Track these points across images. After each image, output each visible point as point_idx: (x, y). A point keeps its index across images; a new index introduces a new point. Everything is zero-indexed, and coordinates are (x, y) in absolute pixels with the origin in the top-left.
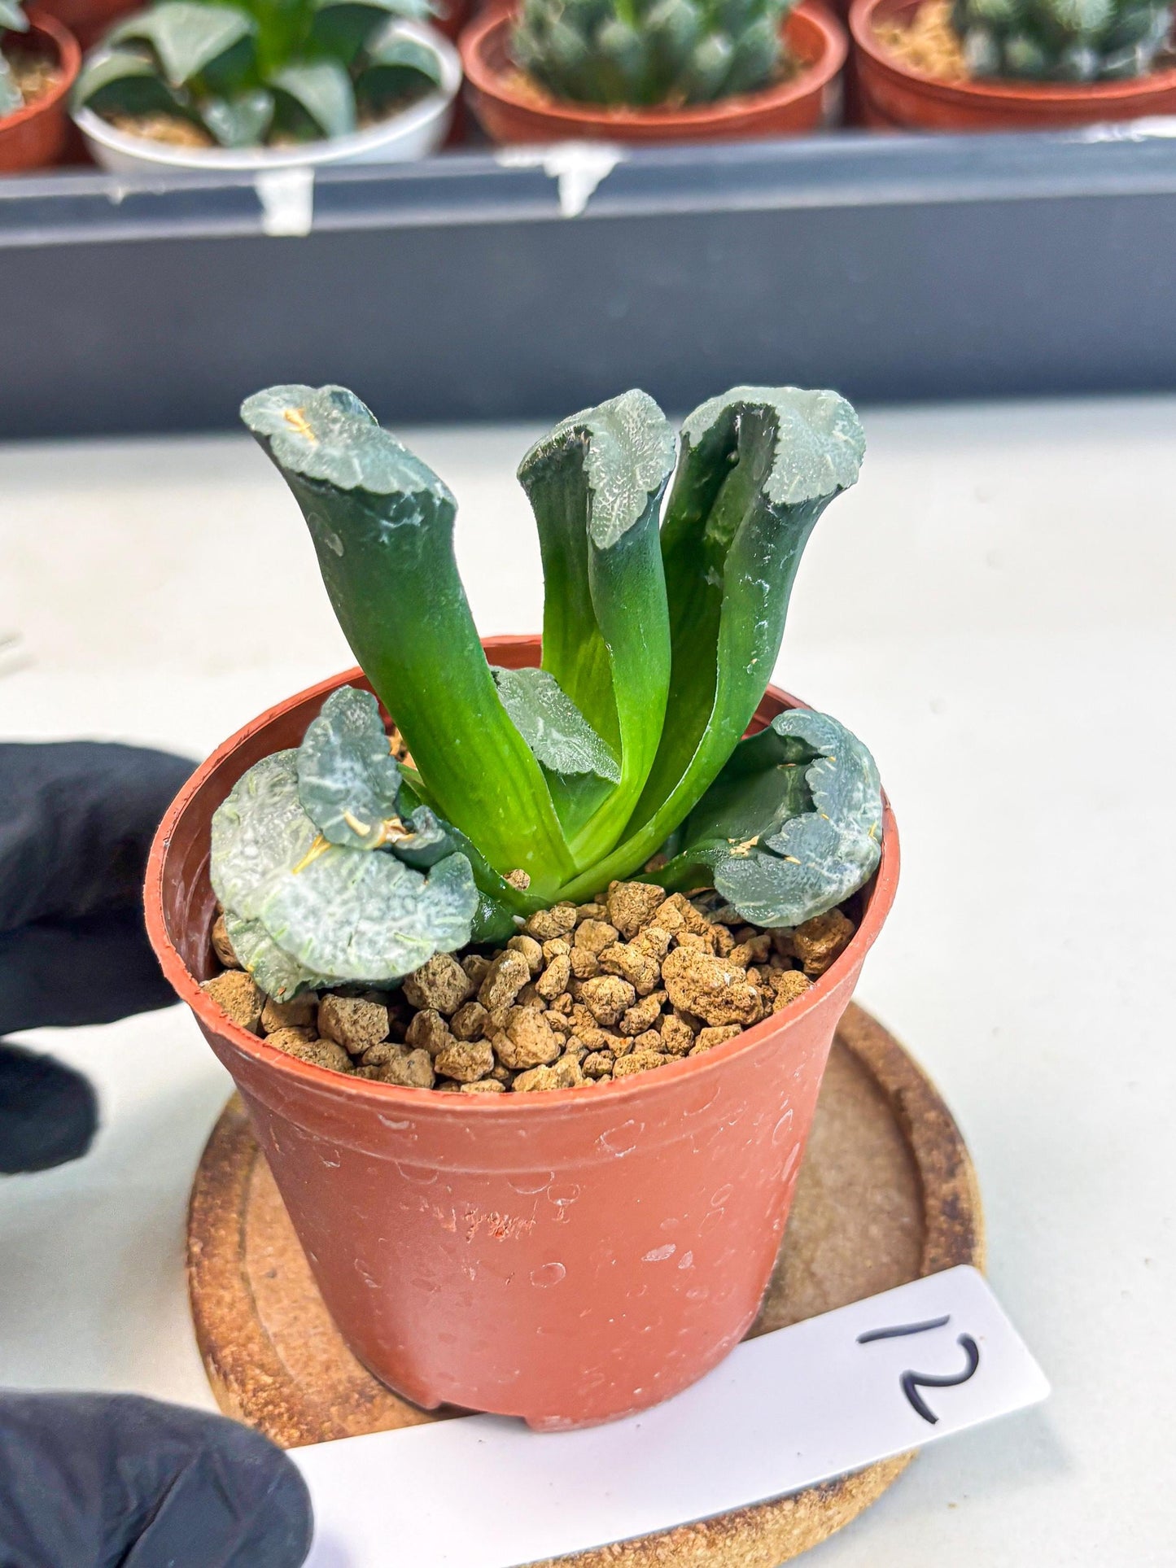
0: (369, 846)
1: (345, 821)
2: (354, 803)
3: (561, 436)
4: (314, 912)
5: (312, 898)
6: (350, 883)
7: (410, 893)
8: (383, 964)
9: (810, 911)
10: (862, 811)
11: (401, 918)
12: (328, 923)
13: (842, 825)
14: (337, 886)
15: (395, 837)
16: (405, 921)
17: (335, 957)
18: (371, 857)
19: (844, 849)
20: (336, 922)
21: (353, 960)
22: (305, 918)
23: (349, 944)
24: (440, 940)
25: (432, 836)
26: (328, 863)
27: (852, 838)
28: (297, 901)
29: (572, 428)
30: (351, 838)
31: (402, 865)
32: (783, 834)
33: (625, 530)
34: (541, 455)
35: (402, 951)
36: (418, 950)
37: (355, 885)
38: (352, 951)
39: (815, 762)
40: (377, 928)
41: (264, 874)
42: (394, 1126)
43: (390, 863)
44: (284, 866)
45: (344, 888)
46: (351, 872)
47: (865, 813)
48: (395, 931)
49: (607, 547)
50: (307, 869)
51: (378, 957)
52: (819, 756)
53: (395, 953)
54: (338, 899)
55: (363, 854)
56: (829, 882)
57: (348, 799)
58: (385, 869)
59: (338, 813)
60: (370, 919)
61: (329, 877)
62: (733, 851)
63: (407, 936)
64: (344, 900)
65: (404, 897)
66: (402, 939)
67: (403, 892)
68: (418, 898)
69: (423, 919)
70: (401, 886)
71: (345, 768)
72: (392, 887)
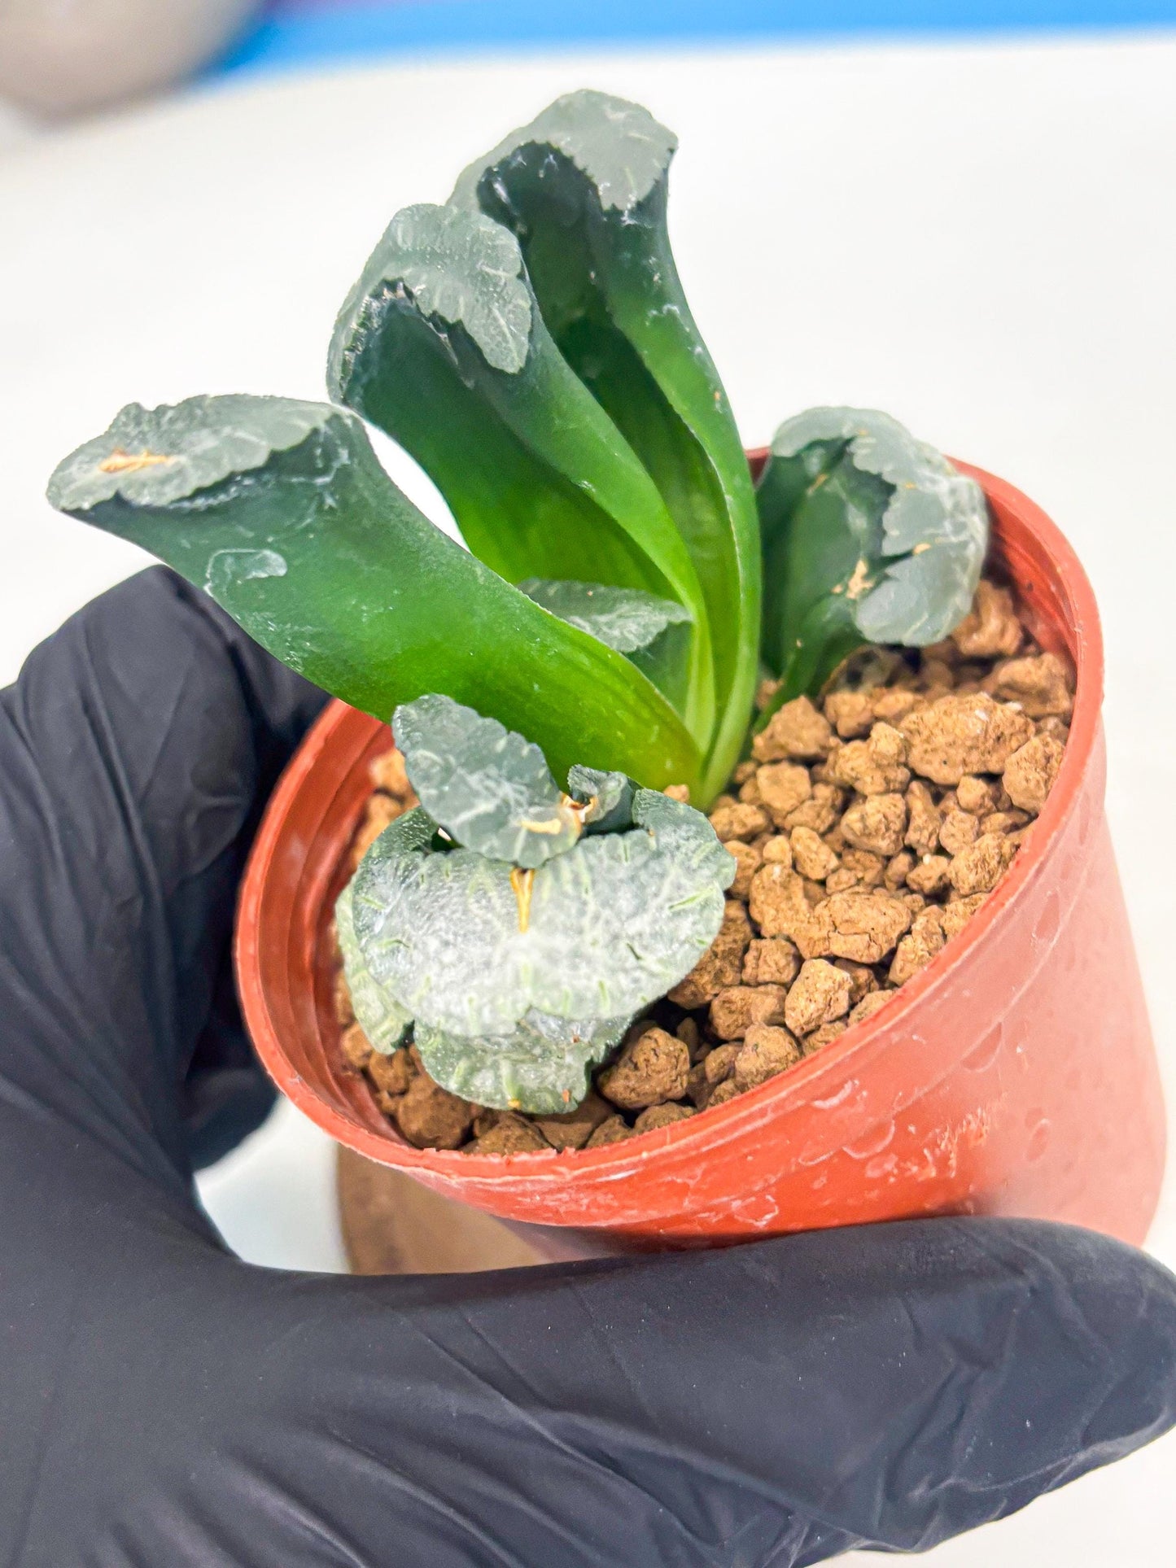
0: (572, 840)
1: (531, 834)
2: (520, 810)
3: (363, 315)
4: (576, 954)
5: (562, 943)
6: (584, 895)
7: (646, 856)
8: (687, 946)
11: (660, 888)
12: (599, 953)
13: (927, 484)
14: (574, 908)
15: (582, 814)
16: (666, 890)
17: (636, 981)
18: (579, 853)
19: (948, 505)
20: (607, 946)
21: (657, 968)
22: (575, 967)
23: (638, 958)
24: (717, 874)
25: (616, 783)
26: (546, 893)
27: (945, 489)
28: (552, 957)
29: (367, 298)
30: (550, 845)
31: (614, 837)
32: (889, 535)
33: (528, 330)
34: (351, 357)
35: (691, 919)
36: (705, 905)
37: (591, 893)
38: (650, 961)
39: (852, 448)
40: (647, 917)
41: (487, 965)
42: (834, 1101)
43: (602, 844)
44: (504, 939)
45: (583, 905)
46: (576, 882)
48: (667, 905)
49: (522, 365)
50: (532, 917)
51: (676, 946)
52: (848, 442)
53: (685, 927)
54: (586, 922)
55: (569, 855)
56: (964, 545)
57: (512, 810)
58: (602, 852)
59: (517, 830)
60: (634, 915)
61: (559, 906)
62: (851, 595)
63: (684, 900)
64: (592, 918)
65: (645, 865)
66: (682, 907)
67: (640, 860)
68: (658, 855)
69: (680, 871)
70: (633, 857)
71: (481, 781)
72: (626, 864)
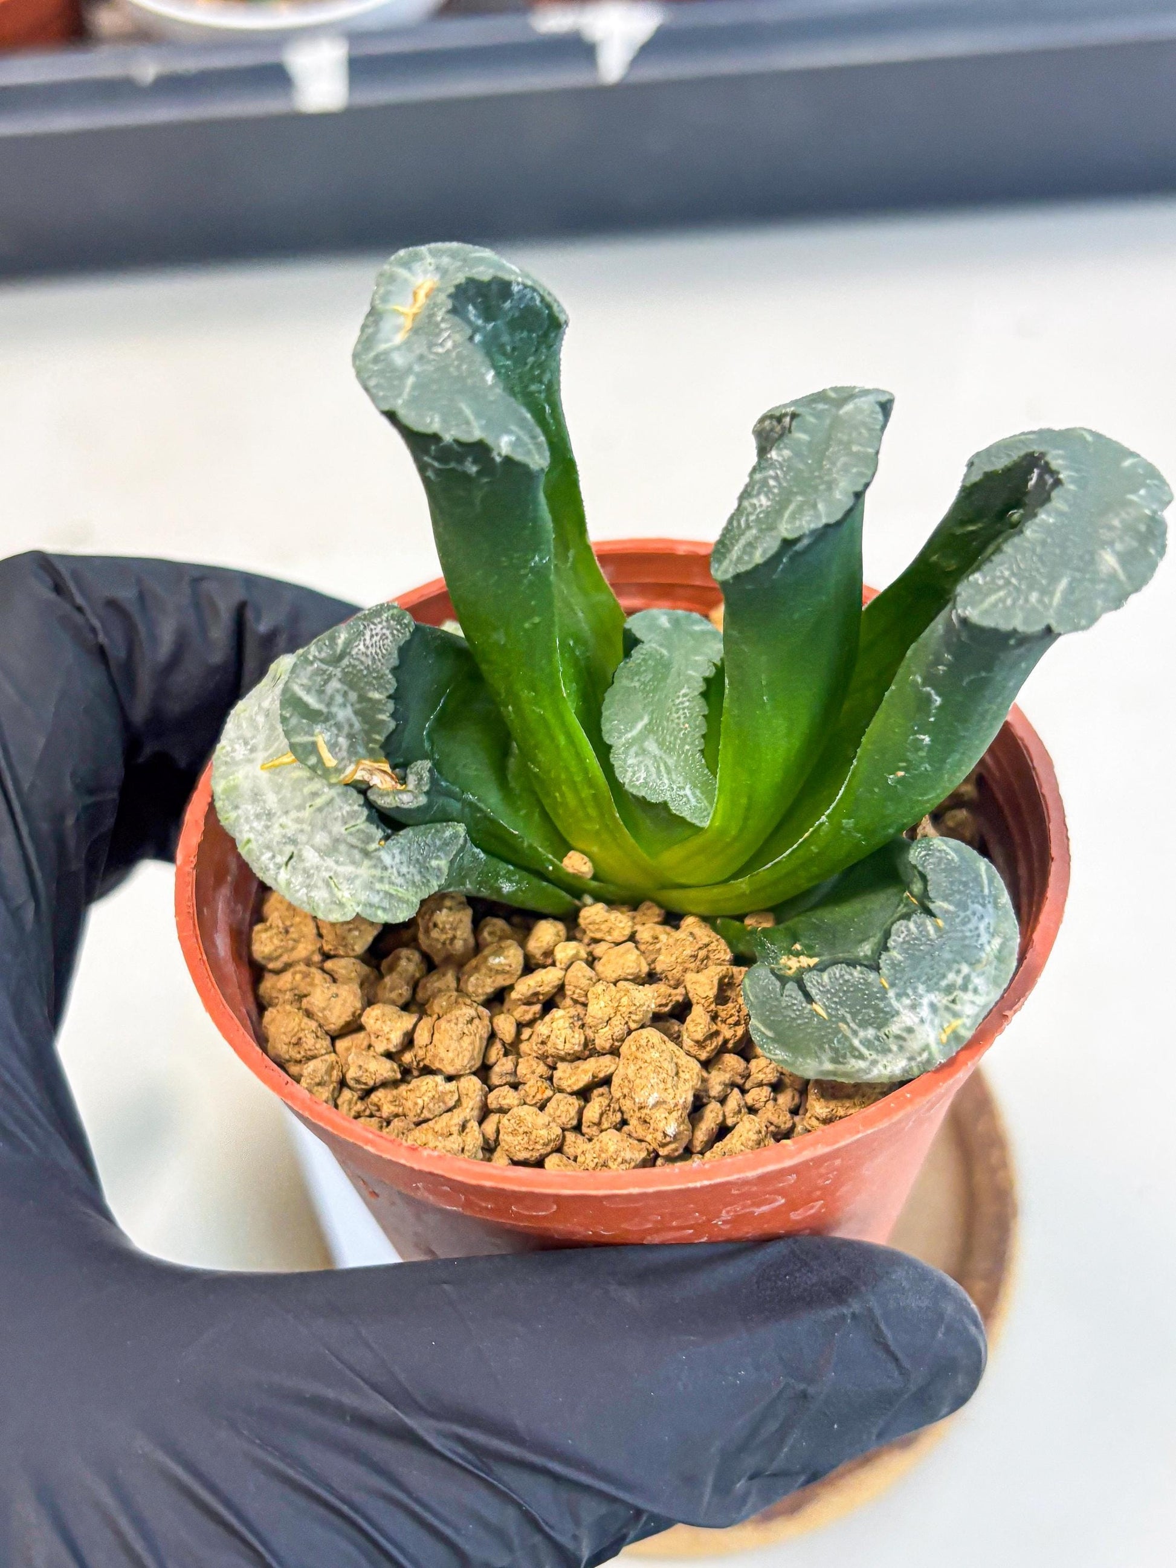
0: (335, 778)
1: (314, 744)
2: (332, 729)
4: (268, 815)
5: (271, 800)
6: (308, 804)
7: (359, 844)
8: (308, 899)
9: (823, 1073)
10: (951, 998)
11: (343, 864)
12: (277, 832)
13: (907, 1002)
14: (297, 801)
16: (345, 870)
18: (339, 789)
19: (894, 1028)
20: (284, 836)
21: (284, 880)
22: (258, 817)
23: (286, 864)
26: (295, 775)
27: (909, 1023)
28: (256, 796)
32: (825, 976)
35: (328, 897)
36: (341, 905)
37: (313, 809)
38: (287, 872)
40: (318, 861)
43: (355, 804)
45: (300, 808)
46: (315, 795)
47: (954, 1001)
48: (331, 874)
50: (276, 771)
51: (304, 890)
52: (929, 912)
53: (321, 895)
54: (294, 814)
55: (329, 783)
56: (857, 1056)
57: (327, 723)
58: (350, 807)
59: (311, 733)
60: (316, 849)
61: (293, 788)
63: (341, 886)
64: (298, 817)
65: (353, 846)
66: (333, 885)
67: (353, 840)
68: (366, 854)
69: (365, 876)
70: (351, 834)
71: (338, 691)
72: (343, 830)
